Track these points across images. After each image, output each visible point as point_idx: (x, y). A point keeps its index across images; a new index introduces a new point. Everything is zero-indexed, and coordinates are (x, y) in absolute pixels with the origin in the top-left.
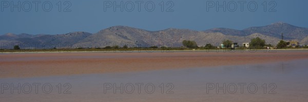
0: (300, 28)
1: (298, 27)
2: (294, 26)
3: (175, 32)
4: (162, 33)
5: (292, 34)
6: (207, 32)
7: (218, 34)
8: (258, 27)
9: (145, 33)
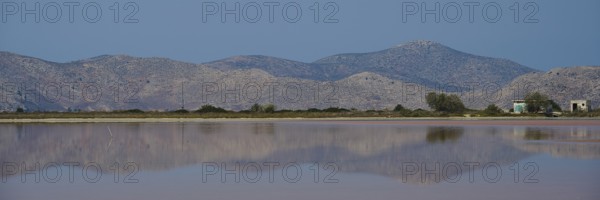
0: (479, 57)
1: (473, 57)
2: (460, 52)
3: (129, 67)
4: (90, 70)
5: (455, 76)
6: (215, 65)
7: (255, 73)
8: (358, 55)
9: (43, 68)
